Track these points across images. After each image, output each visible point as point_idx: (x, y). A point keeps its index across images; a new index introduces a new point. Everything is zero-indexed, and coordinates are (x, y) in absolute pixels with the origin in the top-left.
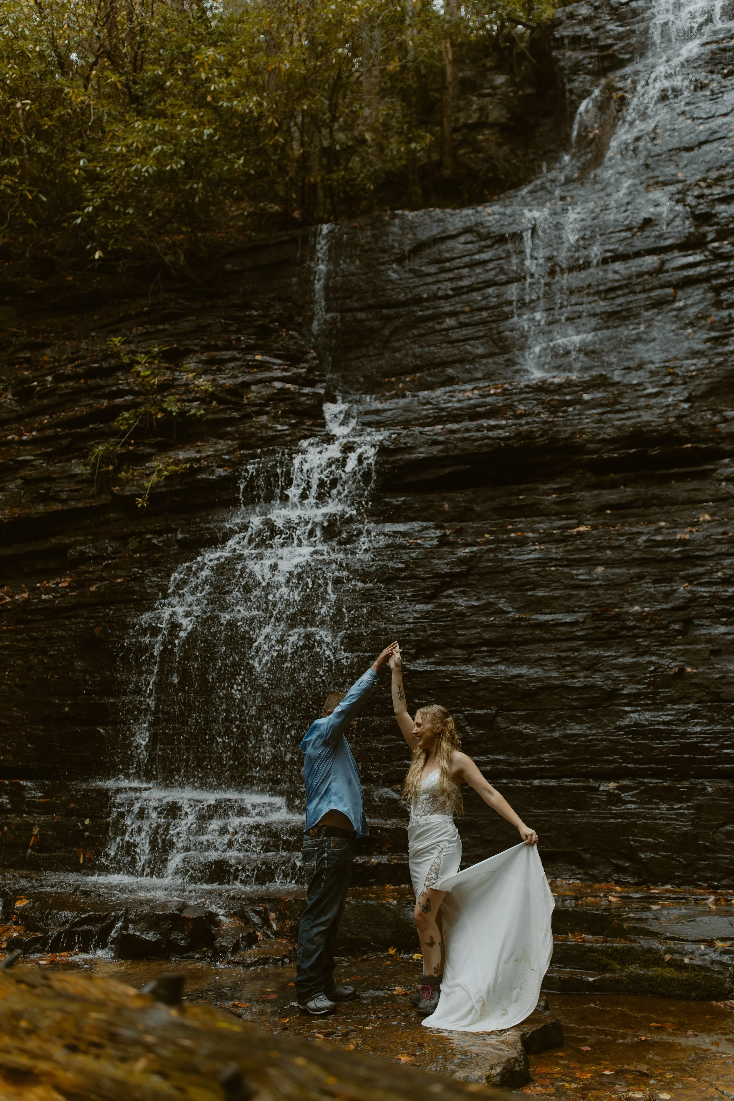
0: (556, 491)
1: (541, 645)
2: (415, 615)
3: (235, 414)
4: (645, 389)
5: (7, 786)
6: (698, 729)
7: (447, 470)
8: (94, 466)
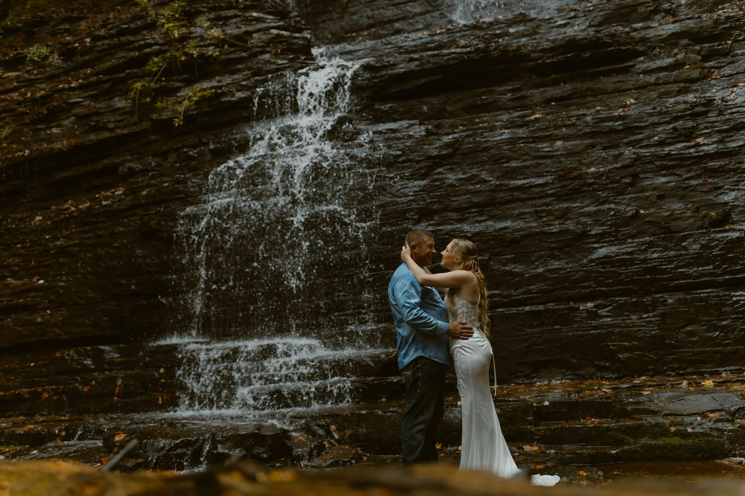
0: (509, 91)
1: (520, 203)
2: (415, 189)
3: (244, 54)
4: (556, 22)
5: (89, 351)
6: (656, 255)
7: (423, 81)
8: (134, 99)
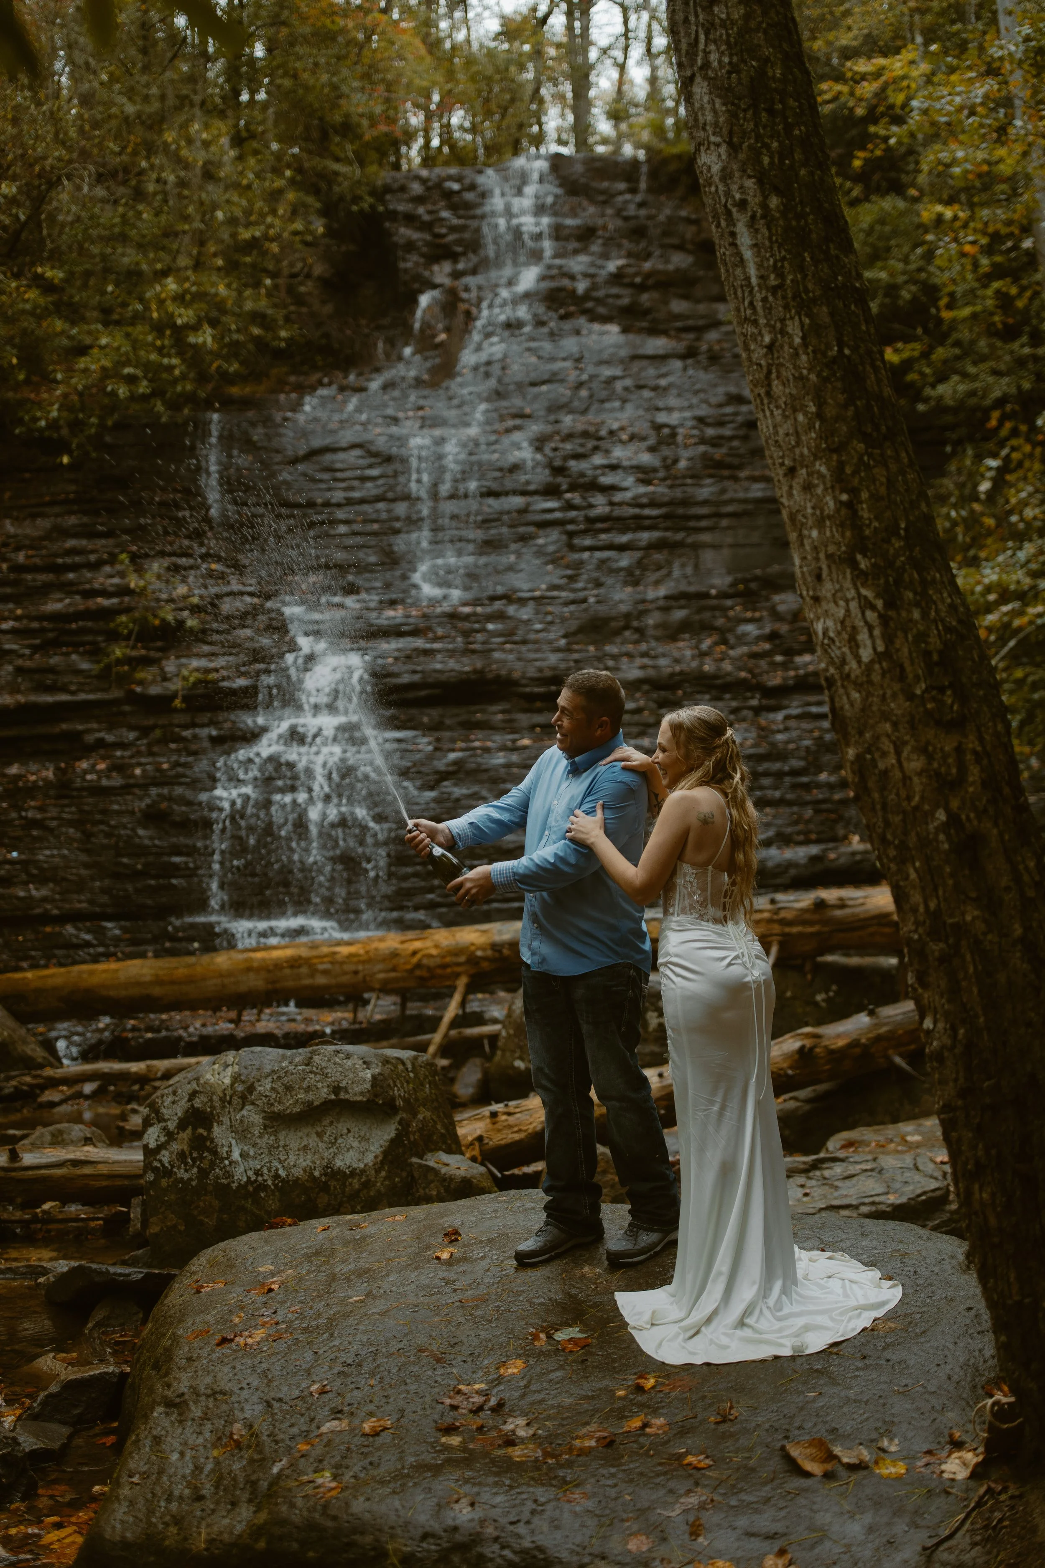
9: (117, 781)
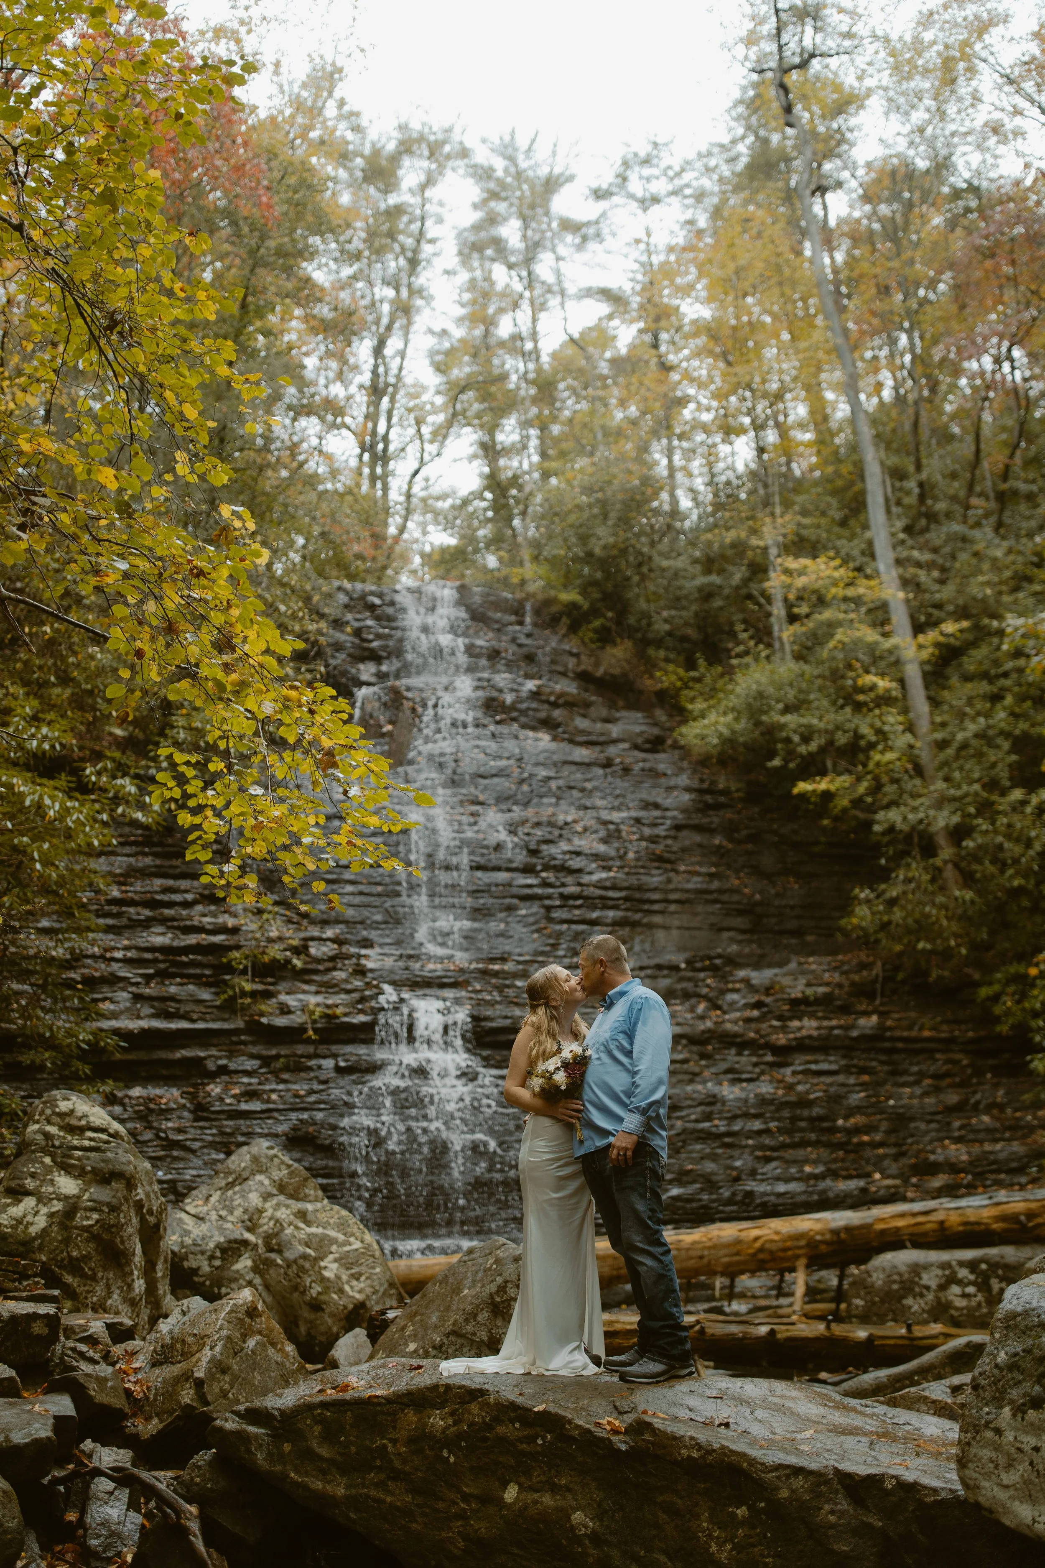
9: (255, 1106)
